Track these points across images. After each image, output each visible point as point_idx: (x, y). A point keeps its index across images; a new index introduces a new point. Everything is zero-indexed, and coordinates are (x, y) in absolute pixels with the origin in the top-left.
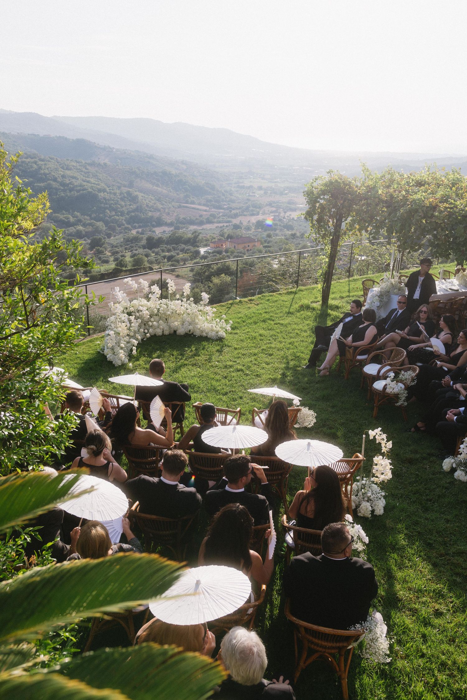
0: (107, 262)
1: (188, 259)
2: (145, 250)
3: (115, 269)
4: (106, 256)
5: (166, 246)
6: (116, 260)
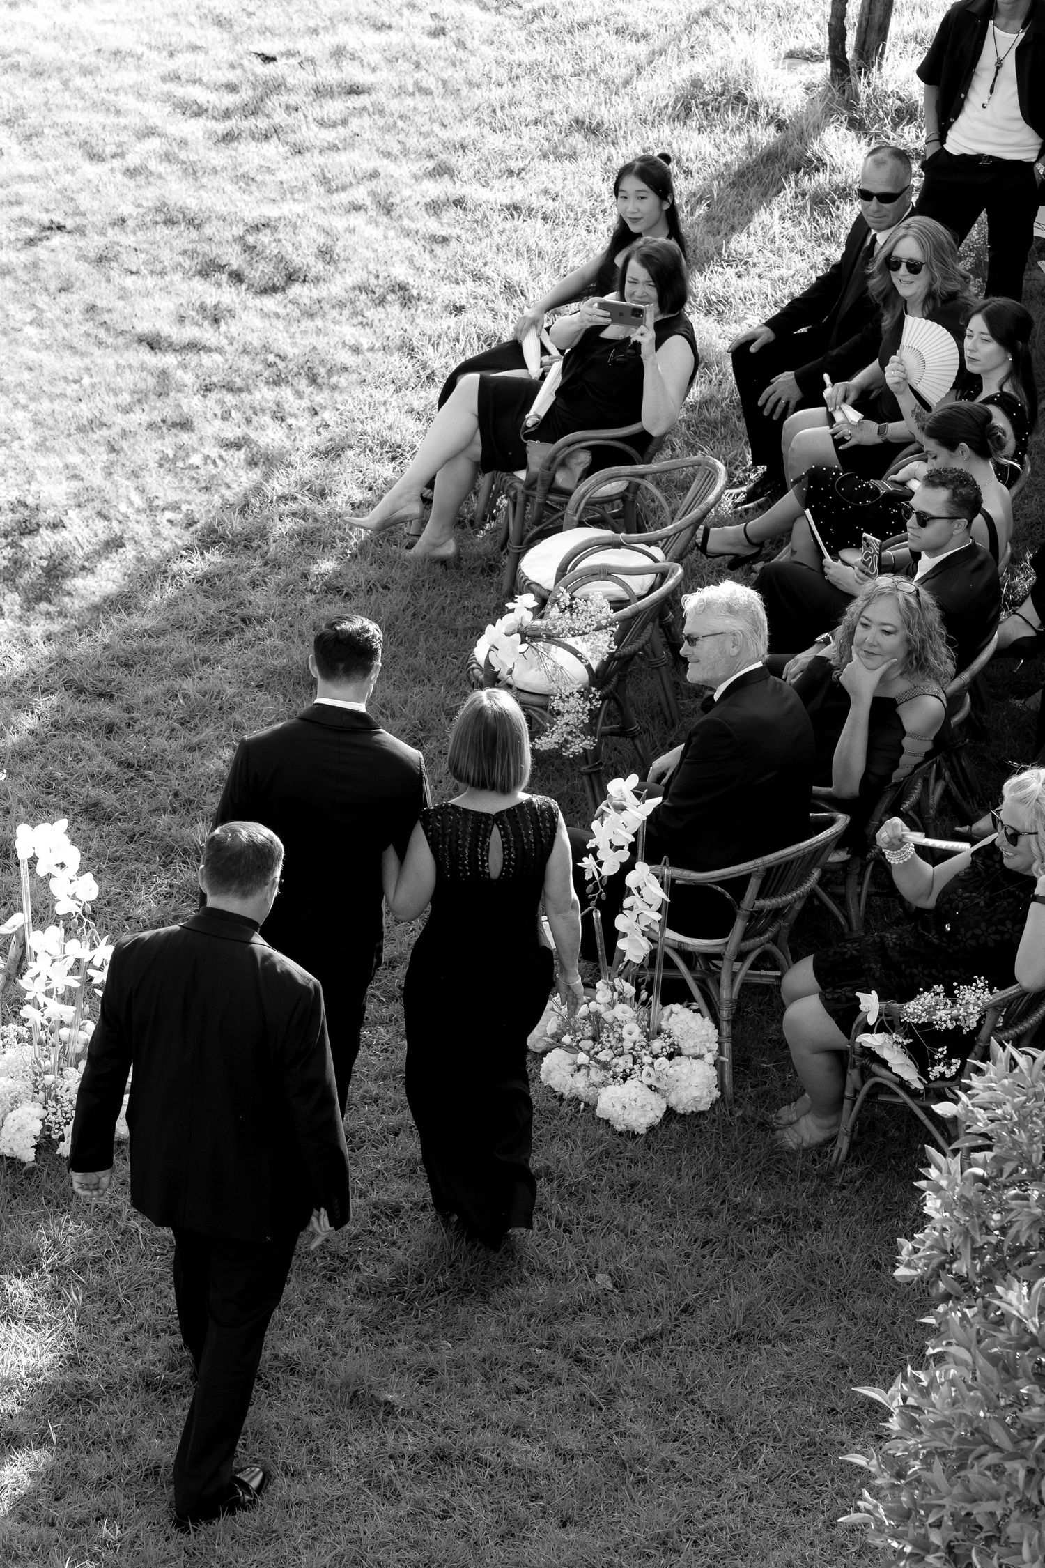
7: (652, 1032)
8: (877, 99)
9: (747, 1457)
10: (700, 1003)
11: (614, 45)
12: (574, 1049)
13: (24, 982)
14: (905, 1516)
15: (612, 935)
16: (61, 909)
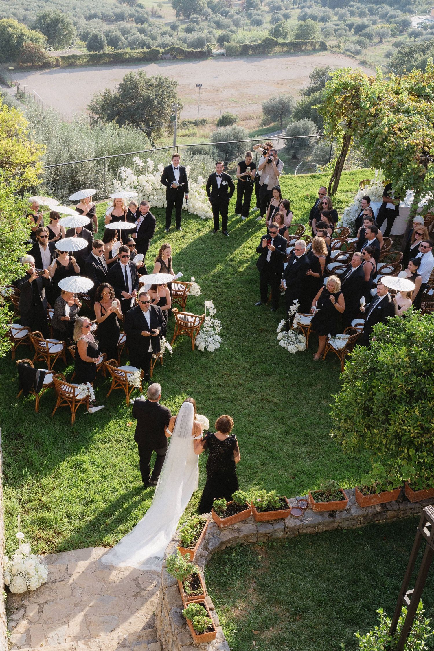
0: (258, 23)
1: (388, 33)
2: (323, 9)
3: (267, 40)
4: (259, 12)
5: (359, 4)
6: (274, 21)
7: (296, 339)
8: (335, 199)
9: (308, 403)
10: (304, 334)
11: (295, 188)
12: (285, 340)
13: (204, 324)
14: (338, 414)
15: (292, 323)
16: (210, 314)
